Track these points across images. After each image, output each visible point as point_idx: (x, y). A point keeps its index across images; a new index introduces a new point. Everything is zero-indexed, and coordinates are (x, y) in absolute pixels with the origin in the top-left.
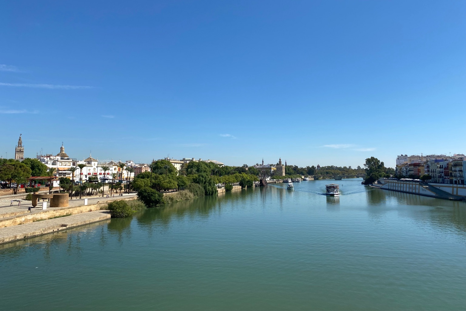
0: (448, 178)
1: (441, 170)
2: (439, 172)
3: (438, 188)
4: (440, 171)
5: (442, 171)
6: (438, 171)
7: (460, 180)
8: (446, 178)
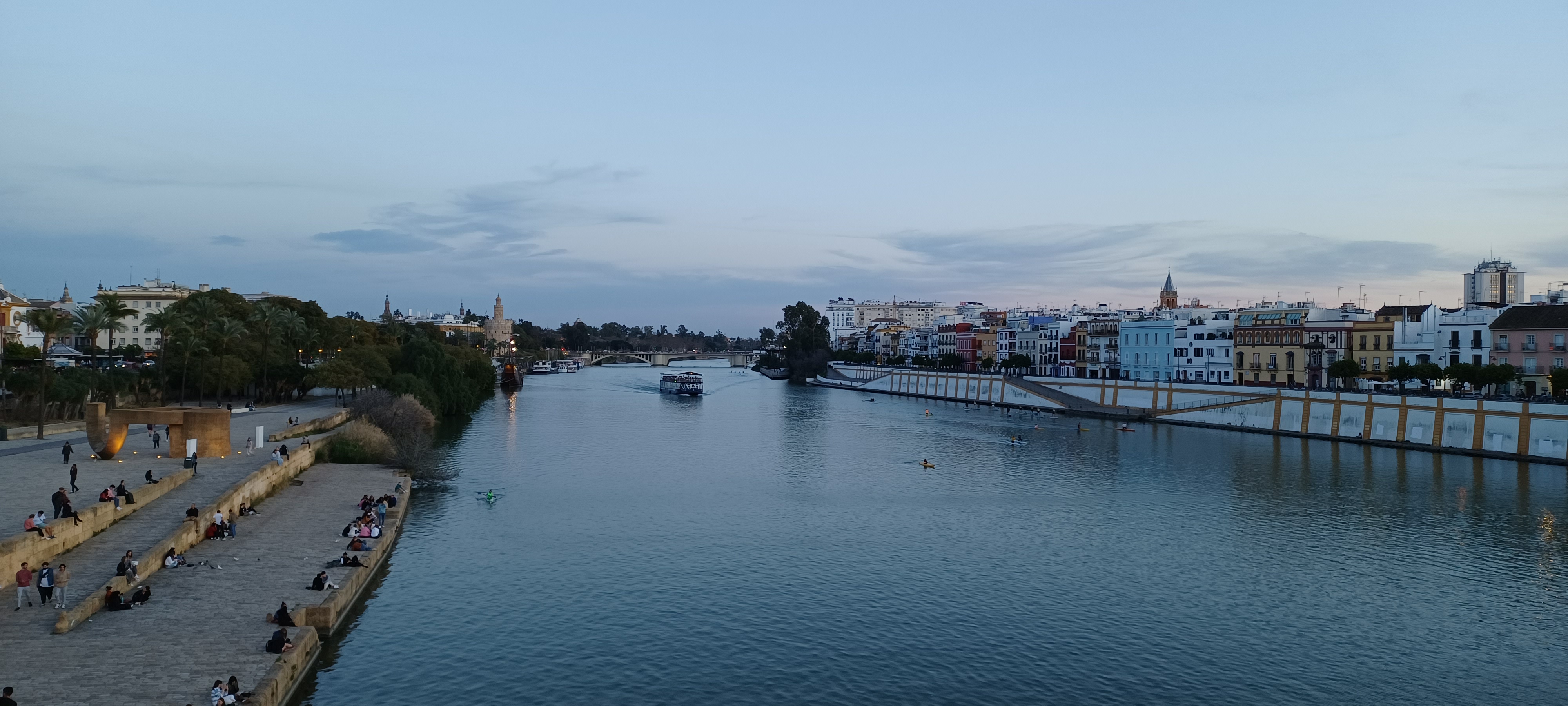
0: (1071, 364)
1: (1051, 344)
2: (1044, 347)
3: (1056, 388)
4: (1049, 346)
5: (1054, 346)
6: (1041, 345)
7: (1108, 371)
8: (1065, 364)
